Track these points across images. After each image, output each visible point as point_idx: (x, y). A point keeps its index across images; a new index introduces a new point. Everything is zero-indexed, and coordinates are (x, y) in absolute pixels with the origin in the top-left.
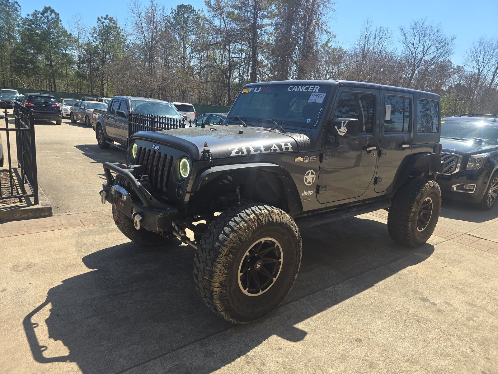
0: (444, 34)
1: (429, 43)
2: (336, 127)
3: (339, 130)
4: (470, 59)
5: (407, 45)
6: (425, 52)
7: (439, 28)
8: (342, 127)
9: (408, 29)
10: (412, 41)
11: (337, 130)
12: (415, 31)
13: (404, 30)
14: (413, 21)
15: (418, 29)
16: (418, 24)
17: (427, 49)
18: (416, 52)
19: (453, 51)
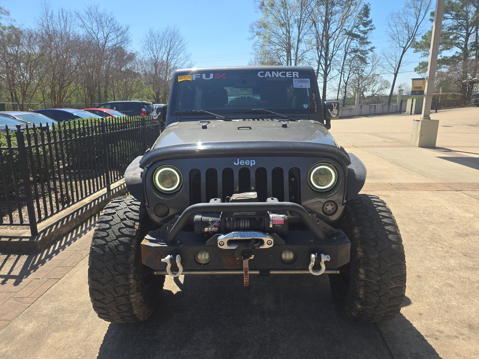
0: (118, 22)
1: (106, 30)
2: (329, 110)
3: (332, 113)
4: (145, 47)
5: (86, 29)
6: (106, 38)
7: (112, 16)
8: (334, 110)
9: (83, 13)
10: (90, 26)
11: (330, 112)
12: (90, 16)
13: (80, 15)
14: (86, 6)
15: (93, 15)
16: (91, 9)
17: (107, 36)
18: (97, 37)
19: (130, 40)
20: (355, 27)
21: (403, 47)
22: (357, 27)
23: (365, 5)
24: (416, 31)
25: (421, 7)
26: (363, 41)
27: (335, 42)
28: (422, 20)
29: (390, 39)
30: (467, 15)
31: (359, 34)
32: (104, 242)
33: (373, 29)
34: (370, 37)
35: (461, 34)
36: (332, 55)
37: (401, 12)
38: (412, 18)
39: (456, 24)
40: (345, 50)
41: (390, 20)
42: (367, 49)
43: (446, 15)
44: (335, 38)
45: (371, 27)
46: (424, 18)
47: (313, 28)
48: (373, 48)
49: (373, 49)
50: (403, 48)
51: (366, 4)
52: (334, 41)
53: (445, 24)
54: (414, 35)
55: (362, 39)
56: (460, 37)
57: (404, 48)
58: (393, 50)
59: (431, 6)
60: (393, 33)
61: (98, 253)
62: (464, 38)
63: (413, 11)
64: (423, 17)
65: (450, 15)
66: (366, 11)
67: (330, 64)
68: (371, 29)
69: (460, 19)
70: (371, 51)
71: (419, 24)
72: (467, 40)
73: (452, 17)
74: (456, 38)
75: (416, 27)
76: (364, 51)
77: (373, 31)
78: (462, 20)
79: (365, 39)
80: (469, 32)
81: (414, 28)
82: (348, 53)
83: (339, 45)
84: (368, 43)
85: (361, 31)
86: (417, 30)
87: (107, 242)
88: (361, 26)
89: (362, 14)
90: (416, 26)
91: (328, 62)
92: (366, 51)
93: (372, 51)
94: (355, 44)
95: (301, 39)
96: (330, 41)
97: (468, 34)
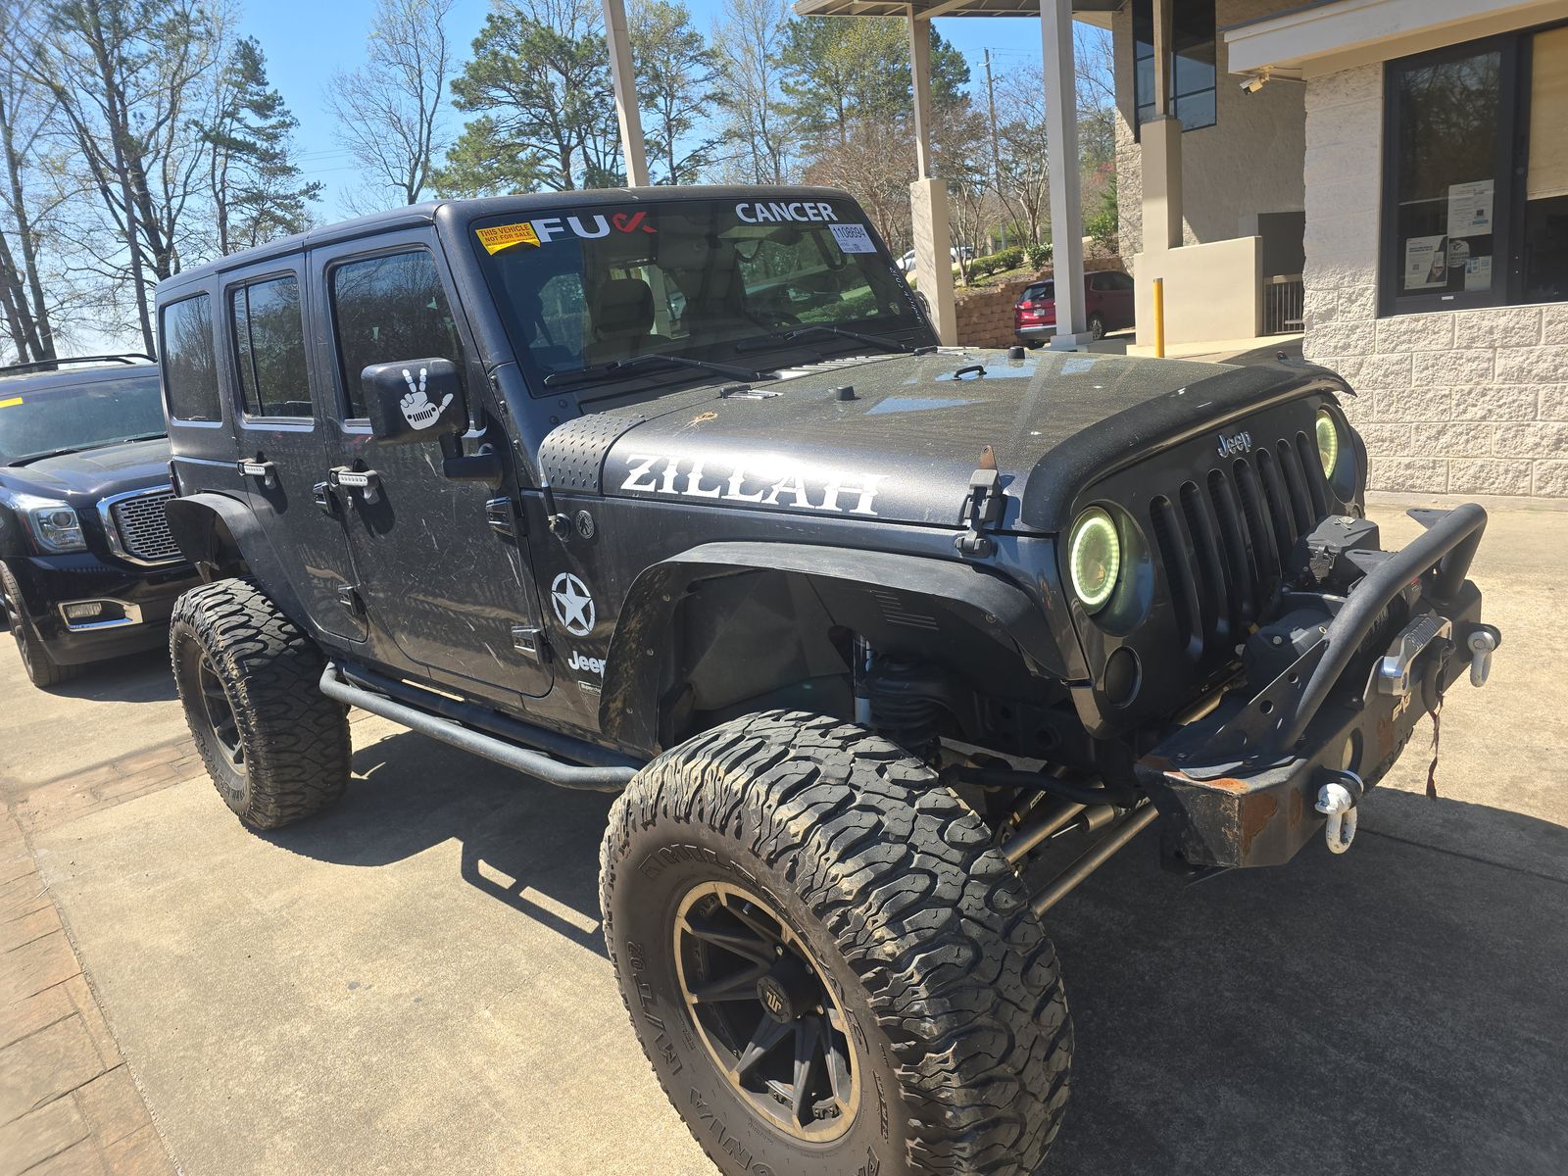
20: (225, 114)
21: (404, 185)
22: (232, 115)
23: (240, 42)
24: (429, 135)
25: (419, 63)
26: (274, 164)
27: (164, 164)
28: (436, 105)
29: (358, 160)
30: (549, 97)
31: (250, 139)
32: (945, 913)
33: (291, 124)
34: (293, 151)
35: (546, 148)
36: (170, 214)
37: (365, 74)
38: (403, 94)
39: (525, 118)
40: (216, 195)
41: (339, 99)
42: (297, 191)
43: (495, 93)
44: (163, 153)
45: (282, 119)
46: (438, 97)
47: (61, 116)
48: (316, 186)
49: (317, 191)
50: (404, 188)
51: (245, 38)
52: (159, 164)
53: (501, 118)
54: (426, 150)
55: (265, 156)
56: (545, 157)
57: (410, 188)
58: (379, 194)
59: (450, 62)
60: (360, 140)
61: (958, 961)
62: (557, 159)
63: (399, 74)
64: (436, 96)
65: (505, 93)
66: (250, 64)
67: (170, 245)
68: (283, 125)
69: (535, 106)
70: (310, 198)
71: (432, 116)
72: (566, 164)
73: (511, 99)
74: (536, 160)
75: (426, 125)
76: (286, 197)
77: (292, 130)
78: (539, 109)
79: (275, 156)
80: (565, 143)
81: (418, 126)
82: (228, 204)
83: (188, 177)
84: (287, 171)
85: (257, 132)
86: (429, 133)
87: (954, 904)
88: (245, 113)
89: (239, 71)
90: (422, 120)
91: (164, 241)
92: (293, 197)
93: (313, 197)
94: (242, 173)
95: (23, 154)
96: (145, 163)
97: (566, 150)
